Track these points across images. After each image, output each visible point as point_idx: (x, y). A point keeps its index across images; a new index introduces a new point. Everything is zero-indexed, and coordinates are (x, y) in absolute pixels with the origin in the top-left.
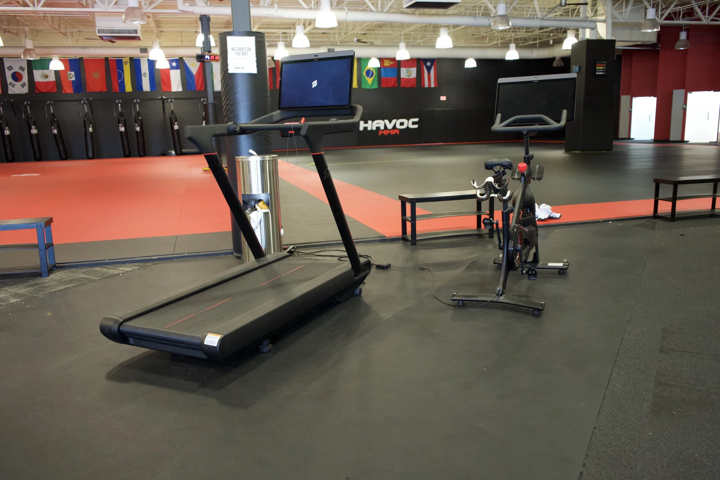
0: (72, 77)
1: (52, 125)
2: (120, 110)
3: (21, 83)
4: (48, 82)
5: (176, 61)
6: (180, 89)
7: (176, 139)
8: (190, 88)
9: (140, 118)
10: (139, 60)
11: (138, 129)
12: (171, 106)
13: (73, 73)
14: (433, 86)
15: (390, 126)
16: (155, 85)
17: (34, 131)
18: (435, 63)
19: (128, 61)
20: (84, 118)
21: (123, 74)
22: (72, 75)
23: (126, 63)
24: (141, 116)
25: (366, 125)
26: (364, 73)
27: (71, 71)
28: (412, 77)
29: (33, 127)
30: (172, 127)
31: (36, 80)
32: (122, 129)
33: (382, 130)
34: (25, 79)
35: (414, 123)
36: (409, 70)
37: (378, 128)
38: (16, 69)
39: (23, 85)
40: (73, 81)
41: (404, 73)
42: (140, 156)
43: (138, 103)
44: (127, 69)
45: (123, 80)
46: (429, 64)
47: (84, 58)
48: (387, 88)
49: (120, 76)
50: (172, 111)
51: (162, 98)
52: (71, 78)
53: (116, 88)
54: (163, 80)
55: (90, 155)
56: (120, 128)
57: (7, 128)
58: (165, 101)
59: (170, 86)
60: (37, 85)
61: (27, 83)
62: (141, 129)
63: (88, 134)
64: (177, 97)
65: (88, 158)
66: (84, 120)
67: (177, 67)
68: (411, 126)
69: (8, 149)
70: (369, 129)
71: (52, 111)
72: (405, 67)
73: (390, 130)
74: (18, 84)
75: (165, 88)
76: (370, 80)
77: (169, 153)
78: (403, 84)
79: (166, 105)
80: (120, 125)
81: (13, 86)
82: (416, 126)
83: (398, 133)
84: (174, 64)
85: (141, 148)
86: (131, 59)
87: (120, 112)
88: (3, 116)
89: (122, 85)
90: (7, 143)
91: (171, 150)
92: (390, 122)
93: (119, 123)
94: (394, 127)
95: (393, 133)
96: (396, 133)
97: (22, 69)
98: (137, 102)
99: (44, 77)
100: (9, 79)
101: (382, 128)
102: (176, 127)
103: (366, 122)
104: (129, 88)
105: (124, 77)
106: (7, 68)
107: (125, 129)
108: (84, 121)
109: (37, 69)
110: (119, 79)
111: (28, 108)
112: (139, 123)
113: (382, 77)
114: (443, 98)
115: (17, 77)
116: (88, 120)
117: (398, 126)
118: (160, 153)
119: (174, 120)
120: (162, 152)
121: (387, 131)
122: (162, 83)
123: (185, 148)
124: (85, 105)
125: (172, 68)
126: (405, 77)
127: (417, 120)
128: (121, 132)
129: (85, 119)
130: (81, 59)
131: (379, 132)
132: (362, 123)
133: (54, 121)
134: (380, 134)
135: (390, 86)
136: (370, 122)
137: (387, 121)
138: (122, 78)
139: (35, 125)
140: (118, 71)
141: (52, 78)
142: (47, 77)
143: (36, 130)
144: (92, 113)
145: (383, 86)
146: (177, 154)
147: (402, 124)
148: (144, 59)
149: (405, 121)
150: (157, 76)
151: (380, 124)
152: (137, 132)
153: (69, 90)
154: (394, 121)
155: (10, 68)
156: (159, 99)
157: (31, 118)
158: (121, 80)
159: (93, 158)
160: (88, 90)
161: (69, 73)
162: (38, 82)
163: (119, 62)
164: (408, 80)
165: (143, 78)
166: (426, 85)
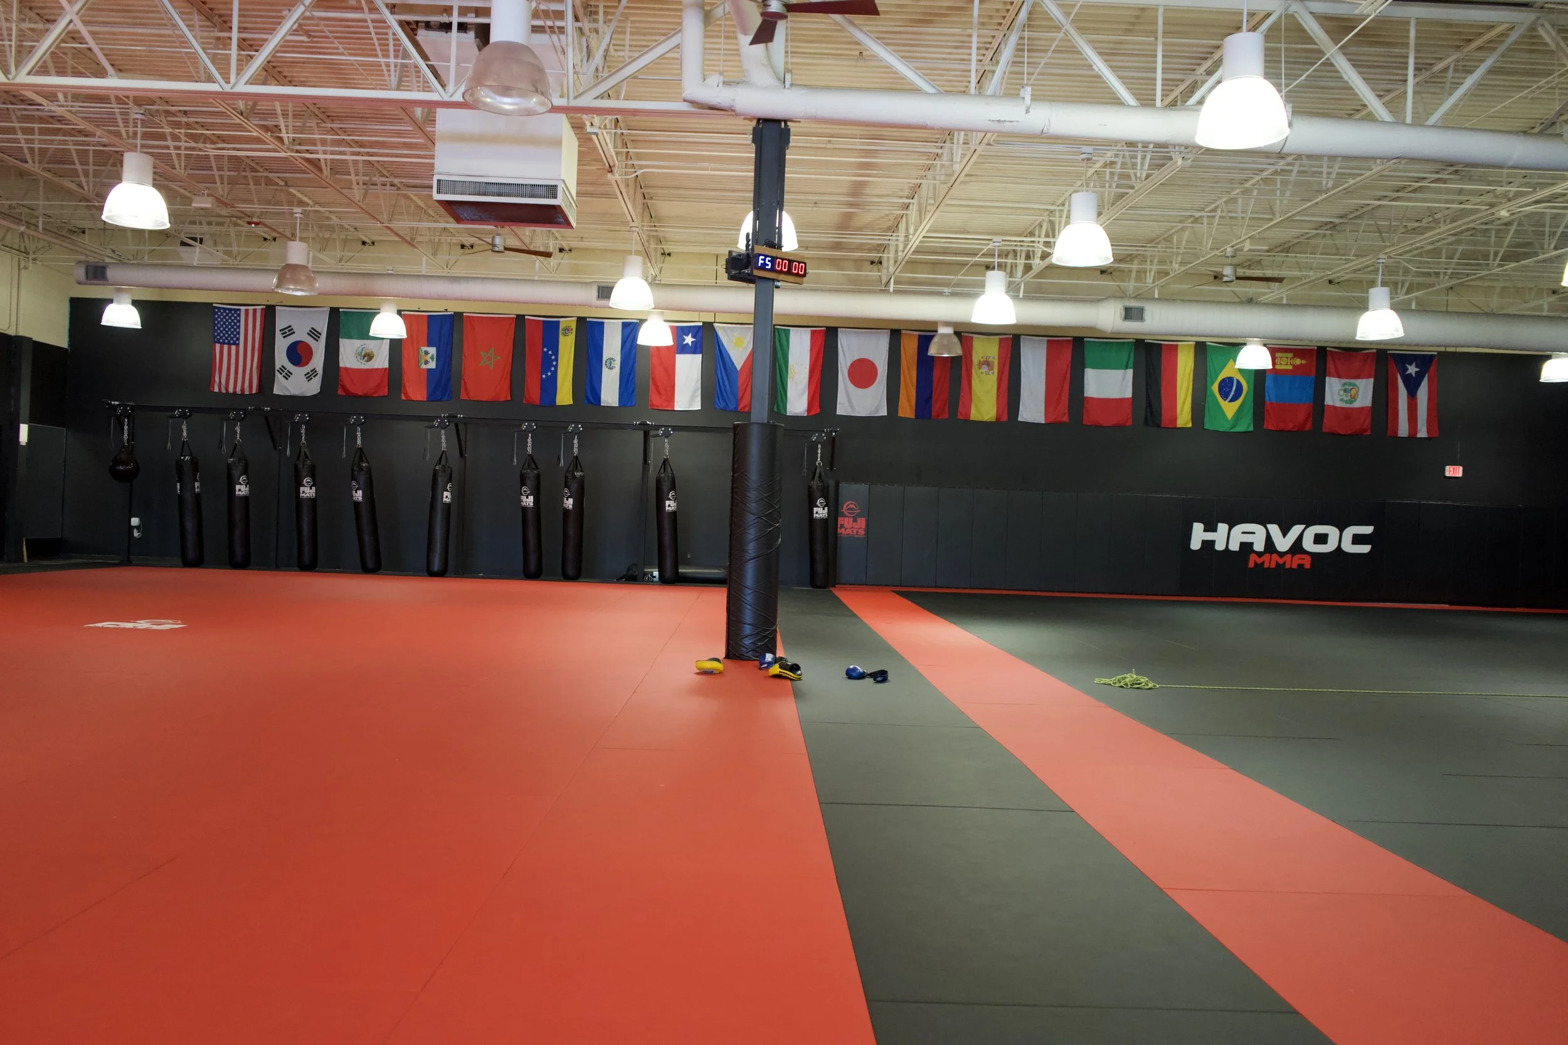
0: (430, 360)
1: (353, 478)
2: (529, 449)
3: (307, 369)
4: (371, 370)
5: (695, 331)
6: (697, 406)
7: (667, 538)
8: (722, 405)
9: (578, 474)
10: (601, 325)
11: (569, 503)
12: (664, 447)
13: (432, 351)
14: (1422, 433)
15: (1283, 544)
16: (633, 391)
17: (308, 491)
18: (1433, 368)
19: (574, 326)
20: (436, 465)
21: (556, 360)
22: (430, 355)
23: (567, 330)
24: (582, 471)
25: (1209, 536)
26: (1215, 388)
27: (429, 345)
28: (1357, 404)
29: (307, 480)
30: (660, 505)
31: (342, 365)
32: (529, 501)
33: (1259, 554)
34: (318, 361)
35: (1357, 539)
36: (1350, 384)
37: (1246, 547)
38: (301, 335)
39: (309, 376)
40: (429, 370)
41: (1335, 392)
42: (567, 577)
43: (579, 433)
44: (567, 346)
45: (555, 374)
46: (1412, 369)
47: (464, 314)
48: (1282, 431)
49: (549, 363)
50: (665, 462)
51: (644, 424)
52: (426, 362)
53: (534, 393)
54: (653, 379)
55: (436, 565)
56: (524, 498)
57: (243, 478)
58: (652, 433)
59: (671, 398)
60: (344, 376)
61: (320, 370)
62: (579, 503)
63: (439, 507)
64: (686, 424)
65: (432, 574)
66: (435, 470)
67: (696, 348)
68: (1348, 547)
69: (238, 533)
70: (1220, 546)
71: (359, 442)
72: (1339, 376)
73: (1282, 554)
74: (299, 372)
75: (656, 400)
76: (1230, 409)
77: (645, 574)
78: (1329, 424)
79: (652, 442)
80: (524, 488)
81: (288, 375)
82: (1365, 549)
83: (1307, 566)
84: (689, 340)
85: (570, 555)
86: (581, 320)
87: (529, 455)
88: (238, 447)
89: (550, 386)
90: (238, 516)
91: (651, 566)
92: (1285, 533)
93: (523, 484)
94: (1297, 546)
95: (1293, 563)
96: (1300, 566)
97: (314, 334)
98: (576, 432)
99: (364, 356)
100: (281, 358)
101: (1259, 546)
102: (670, 505)
103: (1211, 528)
104: (564, 396)
105: (556, 367)
106: (281, 331)
107: (536, 501)
108: (435, 473)
109: (349, 337)
110: (544, 371)
111: (303, 431)
112: (574, 486)
113: (1267, 399)
114: (1454, 471)
115: (299, 354)
116: (444, 471)
117: (1308, 545)
118: (623, 572)
119: (666, 485)
120: (628, 570)
121: (1275, 556)
122: (652, 387)
123: (688, 564)
124: (443, 432)
125: (683, 349)
126: (1338, 404)
127: (1368, 530)
128: (525, 509)
129: (437, 468)
130: (458, 315)
131: (1247, 561)
132: (1198, 528)
133: (361, 469)
134: (1251, 565)
135: (1290, 426)
136: (1223, 527)
137: (1274, 529)
138: (553, 369)
139: (313, 477)
140: (545, 350)
141: (382, 361)
142: (369, 357)
143: (314, 488)
144: (462, 454)
145: (1270, 425)
146: (665, 581)
147: (1321, 539)
148: (614, 323)
149: (1332, 531)
150: (641, 366)
151: (1254, 534)
152: (566, 511)
153: (416, 391)
154: (1296, 530)
155: (288, 331)
156: (636, 428)
157: (306, 457)
158: (549, 374)
159: (442, 574)
160: (463, 396)
161: (424, 349)
162: (346, 369)
163: (550, 329)
164: (1347, 414)
165: (605, 370)
166: (1403, 430)
